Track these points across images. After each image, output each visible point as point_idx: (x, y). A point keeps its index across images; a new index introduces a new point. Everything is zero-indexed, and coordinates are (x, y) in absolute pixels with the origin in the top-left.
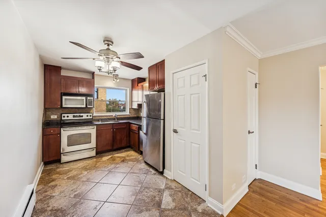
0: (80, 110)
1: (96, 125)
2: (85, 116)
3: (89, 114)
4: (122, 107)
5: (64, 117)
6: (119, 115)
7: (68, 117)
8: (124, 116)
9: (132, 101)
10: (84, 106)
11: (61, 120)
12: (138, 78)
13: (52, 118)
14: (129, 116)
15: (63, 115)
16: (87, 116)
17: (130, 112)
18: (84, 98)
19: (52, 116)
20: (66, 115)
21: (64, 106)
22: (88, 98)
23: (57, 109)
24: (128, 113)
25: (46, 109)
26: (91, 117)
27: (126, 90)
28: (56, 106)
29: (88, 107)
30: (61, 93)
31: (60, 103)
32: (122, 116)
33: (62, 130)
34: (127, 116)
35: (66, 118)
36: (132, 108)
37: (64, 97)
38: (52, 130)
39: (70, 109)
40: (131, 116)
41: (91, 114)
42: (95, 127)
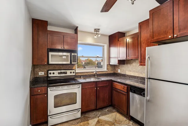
0: (65, 67)
1: (81, 83)
2: (69, 73)
3: (72, 71)
4: (84, 63)
5: (50, 74)
6: (98, 72)
7: (53, 73)
8: (102, 73)
9: (109, 58)
10: (69, 63)
11: (48, 77)
12: (119, 32)
13: (39, 74)
14: (107, 73)
15: (49, 72)
16: (71, 73)
17: (107, 69)
18: (69, 54)
19: (39, 73)
20: (52, 72)
21: (50, 62)
22: (73, 54)
23: (44, 65)
24: (106, 70)
25: (34, 66)
26: (74, 74)
27: (103, 46)
28: (43, 63)
29: (72, 63)
30: (48, 49)
31: (46, 60)
32: (101, 73)
33: (49, 89)
34: (105, 73)
35: (52, 75)
36: (109, 64)
37: (51, 54)
38: (39, 90)
39: (55, 66)
40: (108, 72)
41: (74, 71)
42: (81, 86)
